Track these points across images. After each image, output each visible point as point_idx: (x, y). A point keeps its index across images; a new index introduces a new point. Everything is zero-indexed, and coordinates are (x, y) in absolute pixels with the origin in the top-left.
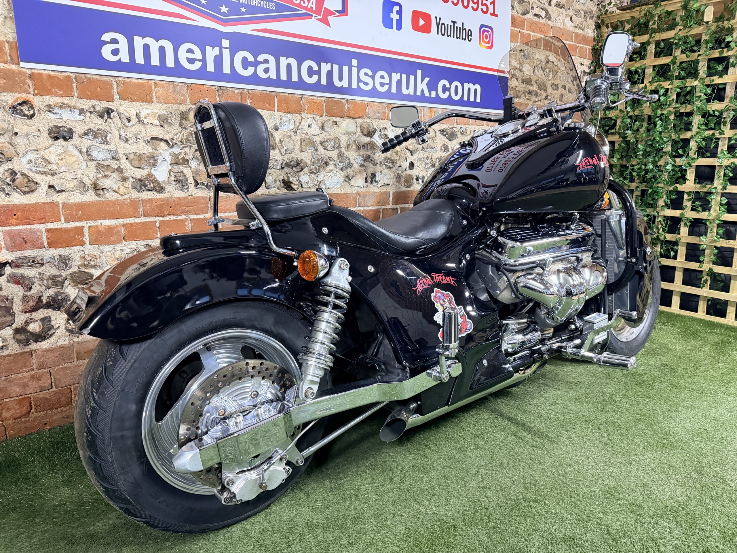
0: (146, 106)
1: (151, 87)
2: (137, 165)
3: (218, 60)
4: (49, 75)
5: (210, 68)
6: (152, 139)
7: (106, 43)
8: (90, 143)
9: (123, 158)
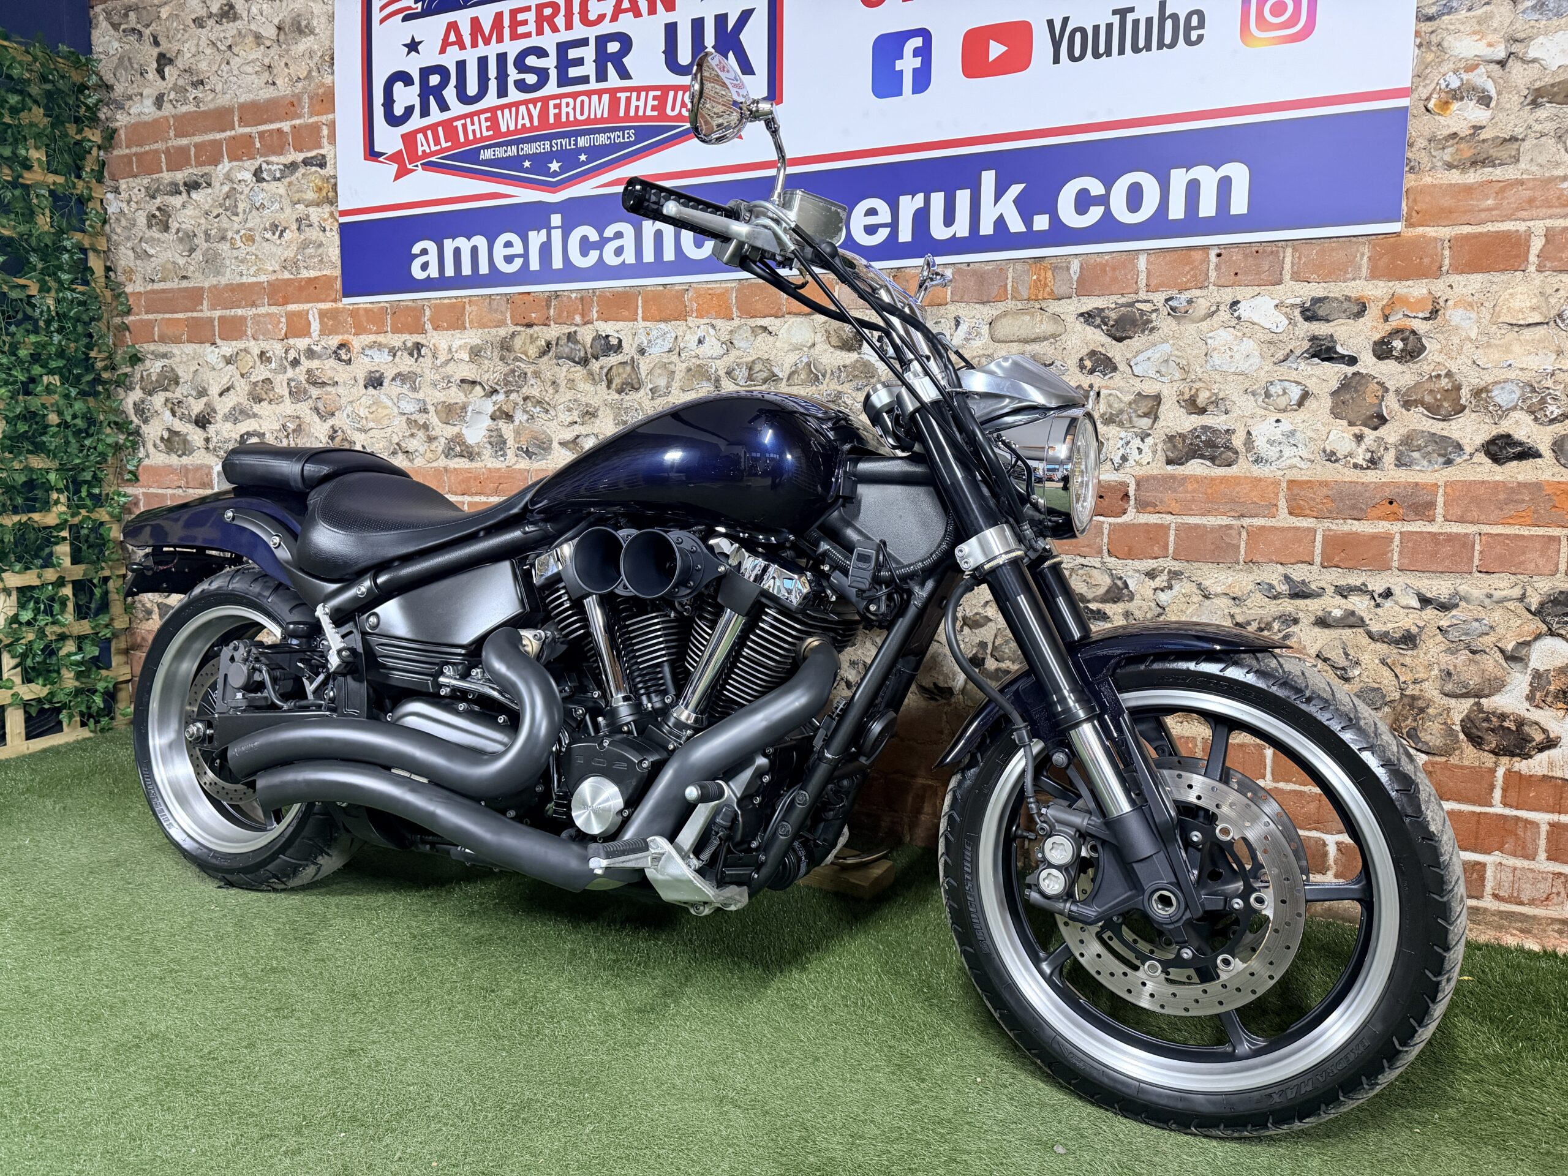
0: (458, 335)
1: (464, 307)
2: (444, 420)
3: (546, 249)
4: (366, 310)
5: (535, 265)
6: (463, 381)
7: (417, 256)
8: (399, 390)
9: (431, 409)
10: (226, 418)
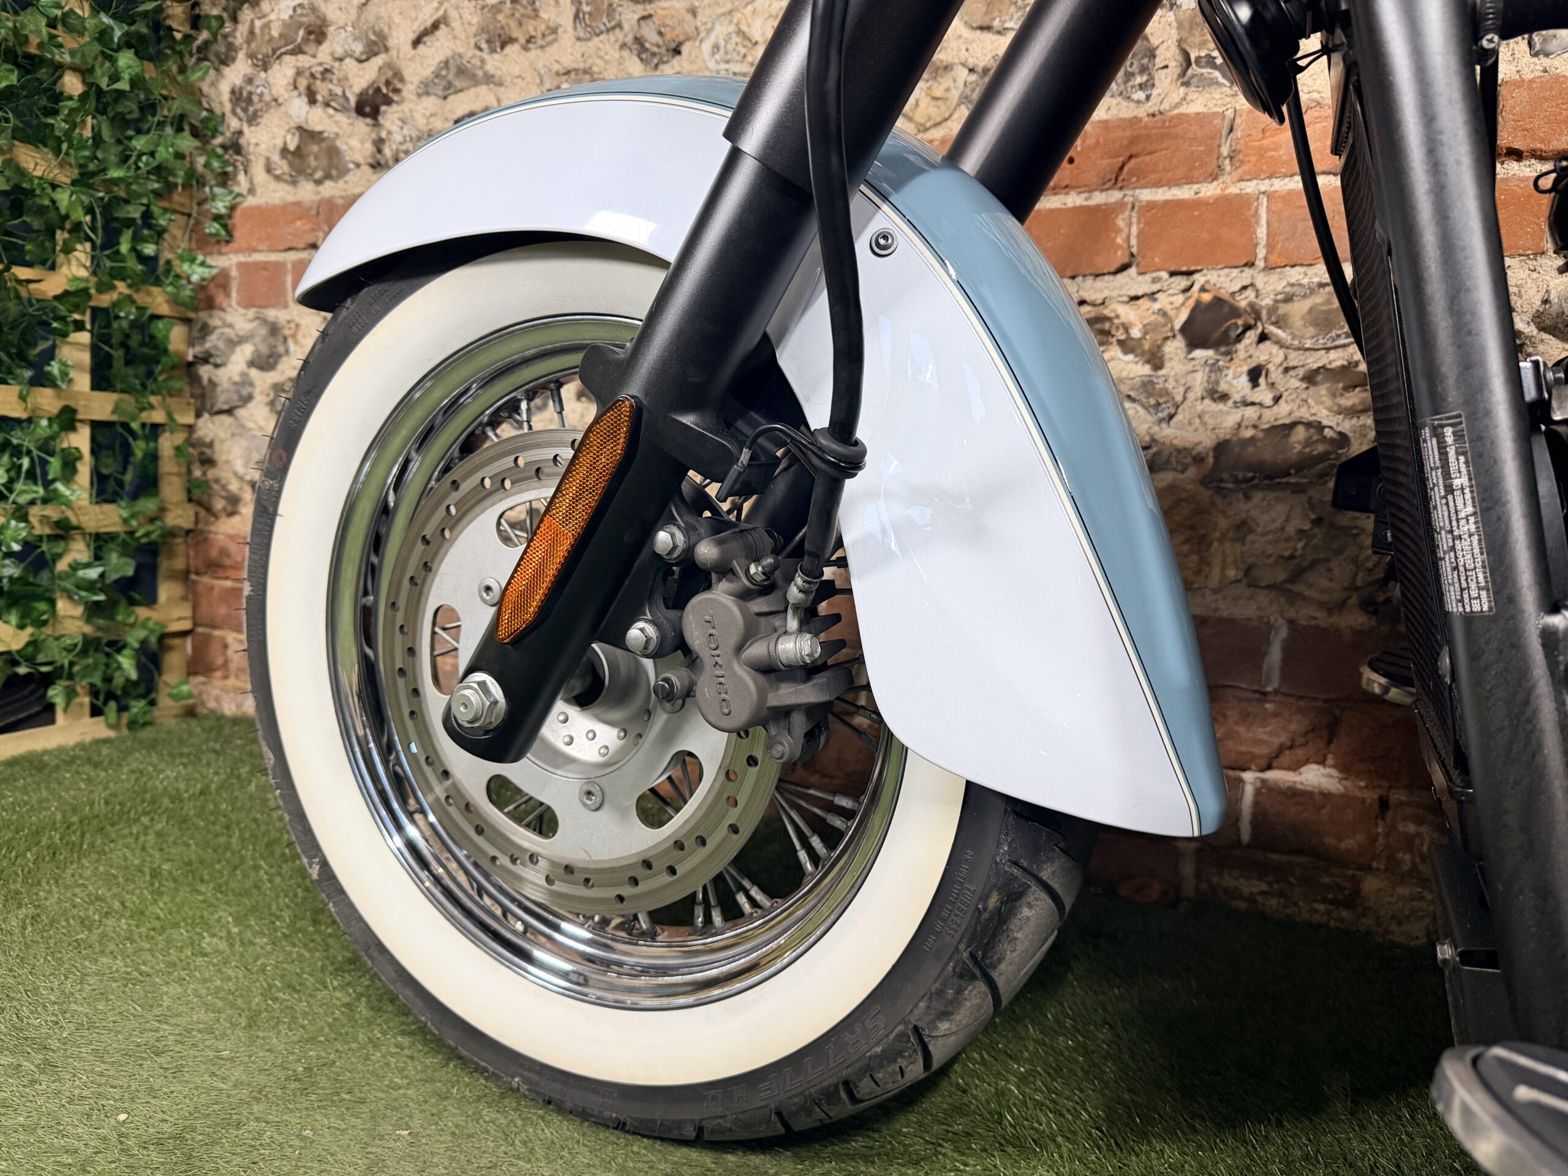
10: (425, 90)
